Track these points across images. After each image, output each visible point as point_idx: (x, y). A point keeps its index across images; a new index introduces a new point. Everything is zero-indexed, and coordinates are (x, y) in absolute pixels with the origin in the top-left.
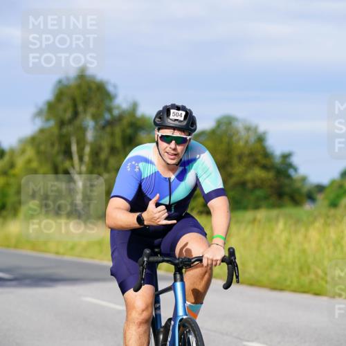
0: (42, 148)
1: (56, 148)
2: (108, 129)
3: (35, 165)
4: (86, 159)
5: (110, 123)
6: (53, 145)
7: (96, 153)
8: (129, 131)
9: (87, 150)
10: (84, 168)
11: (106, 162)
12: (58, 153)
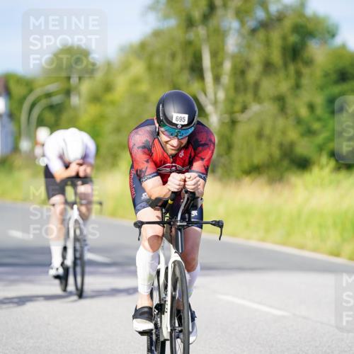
0: (157, 61)
1: (179, 62)
2: (261, 35)
3: (144, 87)
4: (226, 79)
5: (265, 25)
6: (173, 56)
7: (240, 72)
8: (293, 39)
9: (227, 66)
10: (221, 95)
11: (257, 86)
12: (182, 69)
